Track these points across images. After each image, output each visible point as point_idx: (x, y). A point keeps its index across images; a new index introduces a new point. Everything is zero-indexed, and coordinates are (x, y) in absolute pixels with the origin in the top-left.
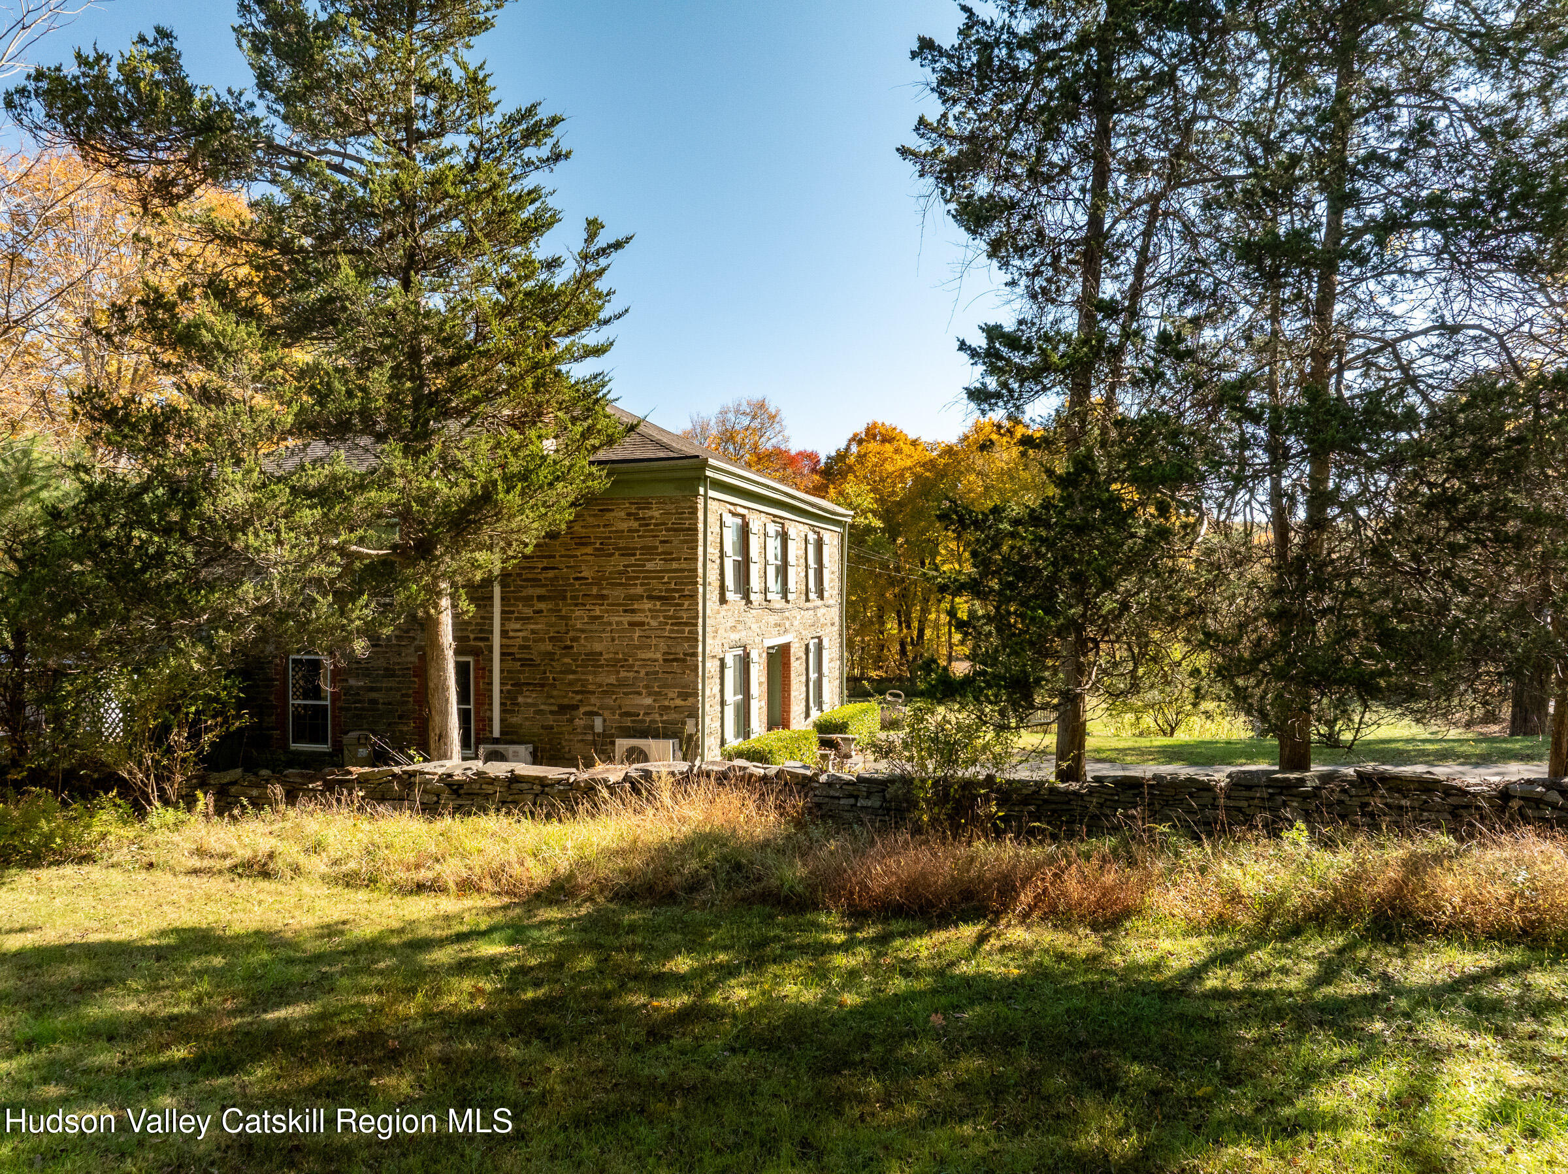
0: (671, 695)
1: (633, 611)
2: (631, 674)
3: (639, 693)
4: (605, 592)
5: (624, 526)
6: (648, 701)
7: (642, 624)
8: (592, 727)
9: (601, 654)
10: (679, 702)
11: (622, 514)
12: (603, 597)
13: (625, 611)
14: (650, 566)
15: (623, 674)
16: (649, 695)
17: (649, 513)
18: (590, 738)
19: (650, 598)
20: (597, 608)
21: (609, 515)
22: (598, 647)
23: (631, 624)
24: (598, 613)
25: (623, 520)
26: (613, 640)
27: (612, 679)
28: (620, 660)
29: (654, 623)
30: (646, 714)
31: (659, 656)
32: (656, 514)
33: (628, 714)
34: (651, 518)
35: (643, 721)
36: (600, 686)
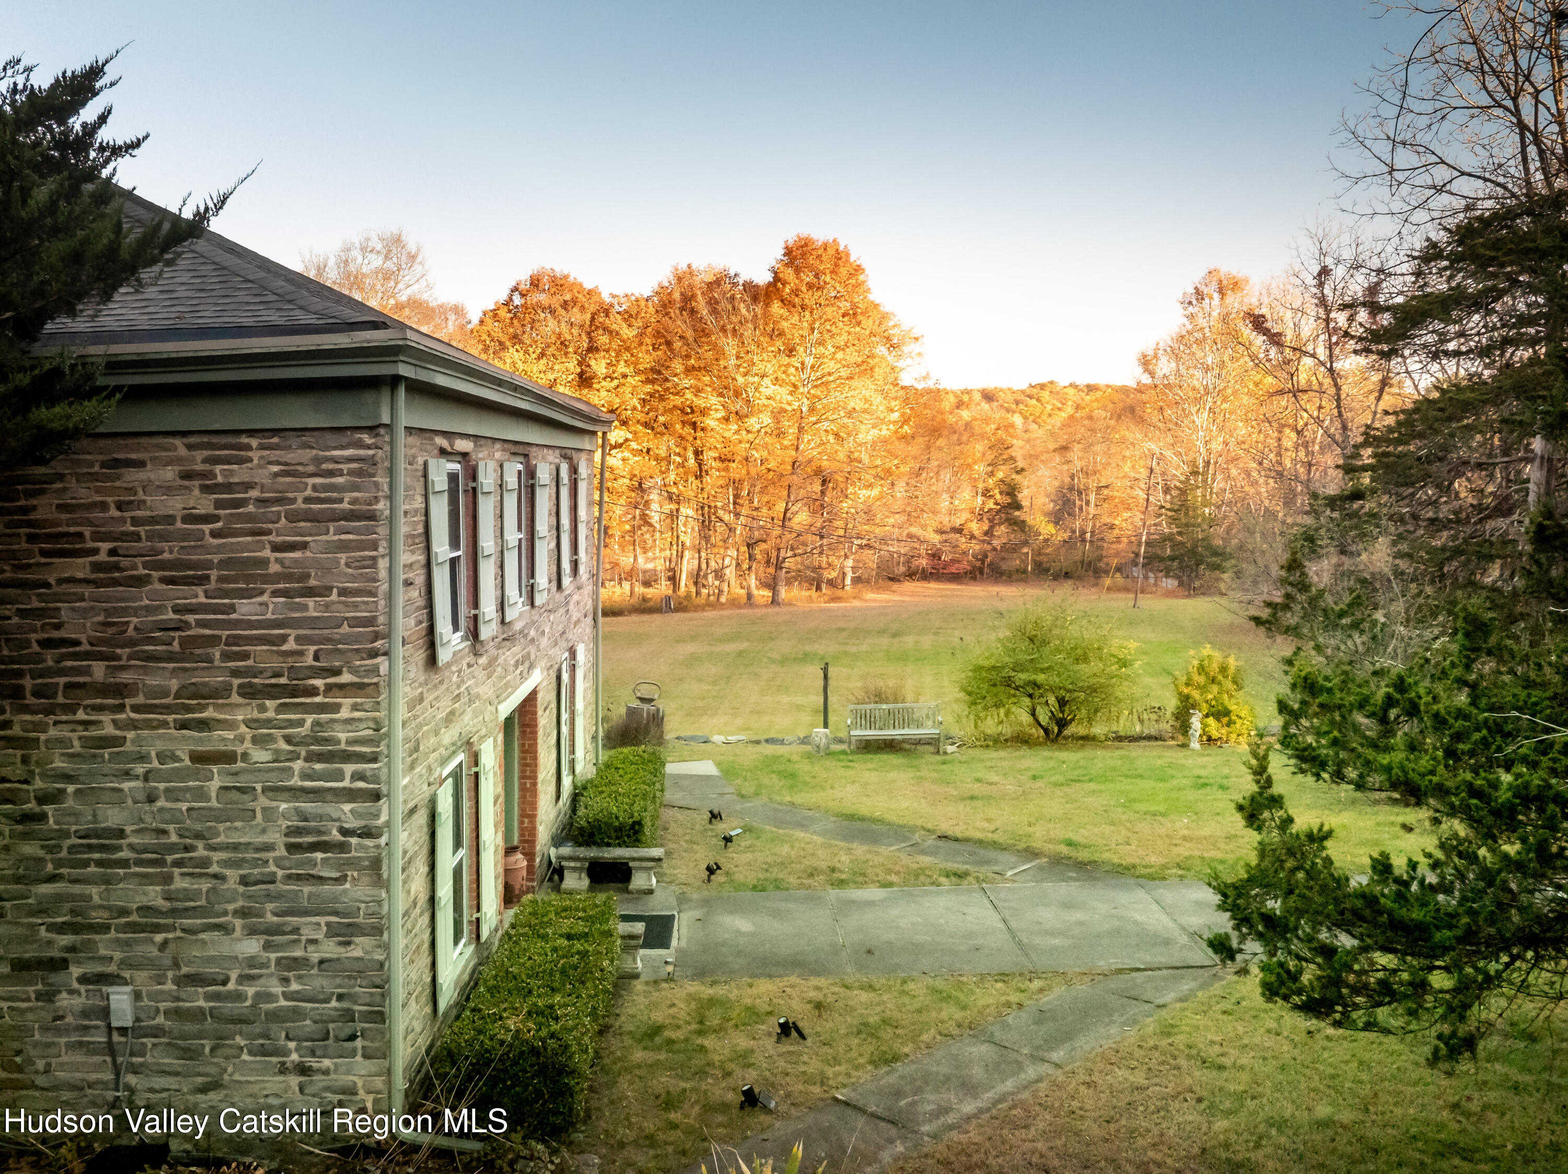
0: (307, 933)
1: (204, 725)
2: (205, 885)
3: (225, 929)
4: (125, 677)
5: (175, 505)
6: (252, 947)
7: (228, 758)
8: (105, 1012)
9: (121, 834)
10: (330, 949)
11: (169, 474)
12: (121, 691)
13: (183, 725)
14: (246, 608)
15: (180, 884)
16: (252, 931)
17: (240, 474)
18: (100, 1038)
19: (249, 692)
20: (106, 718)
21: (132, 476)
22: (112, 817)
23: (199, 758)
24: (109, 730)
25: (168, 490)
26: (151, 799)
27: (153, 895)
28: (172, 848)
29: (260, 756)
30: (245, 978)
31: (276, 837)
32: (263, 476)
33: (195, 980)
34: (247, 486)
35: (239, 997)
36: (124, 912)
